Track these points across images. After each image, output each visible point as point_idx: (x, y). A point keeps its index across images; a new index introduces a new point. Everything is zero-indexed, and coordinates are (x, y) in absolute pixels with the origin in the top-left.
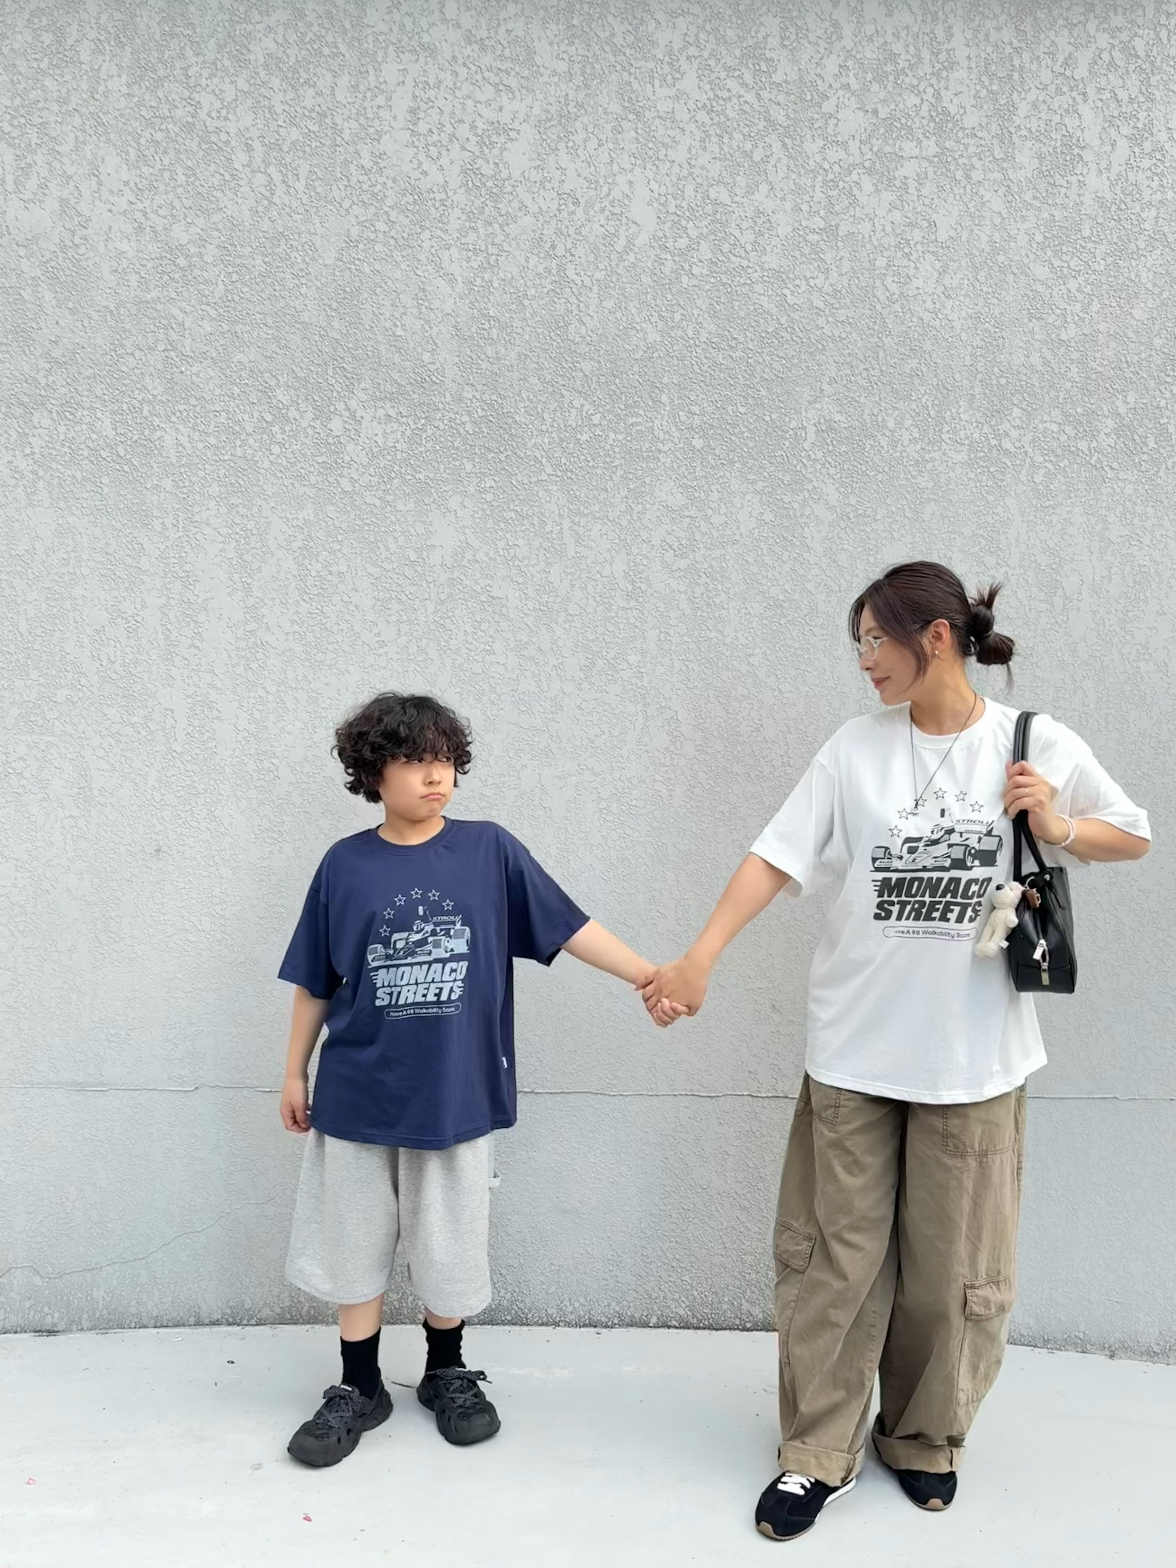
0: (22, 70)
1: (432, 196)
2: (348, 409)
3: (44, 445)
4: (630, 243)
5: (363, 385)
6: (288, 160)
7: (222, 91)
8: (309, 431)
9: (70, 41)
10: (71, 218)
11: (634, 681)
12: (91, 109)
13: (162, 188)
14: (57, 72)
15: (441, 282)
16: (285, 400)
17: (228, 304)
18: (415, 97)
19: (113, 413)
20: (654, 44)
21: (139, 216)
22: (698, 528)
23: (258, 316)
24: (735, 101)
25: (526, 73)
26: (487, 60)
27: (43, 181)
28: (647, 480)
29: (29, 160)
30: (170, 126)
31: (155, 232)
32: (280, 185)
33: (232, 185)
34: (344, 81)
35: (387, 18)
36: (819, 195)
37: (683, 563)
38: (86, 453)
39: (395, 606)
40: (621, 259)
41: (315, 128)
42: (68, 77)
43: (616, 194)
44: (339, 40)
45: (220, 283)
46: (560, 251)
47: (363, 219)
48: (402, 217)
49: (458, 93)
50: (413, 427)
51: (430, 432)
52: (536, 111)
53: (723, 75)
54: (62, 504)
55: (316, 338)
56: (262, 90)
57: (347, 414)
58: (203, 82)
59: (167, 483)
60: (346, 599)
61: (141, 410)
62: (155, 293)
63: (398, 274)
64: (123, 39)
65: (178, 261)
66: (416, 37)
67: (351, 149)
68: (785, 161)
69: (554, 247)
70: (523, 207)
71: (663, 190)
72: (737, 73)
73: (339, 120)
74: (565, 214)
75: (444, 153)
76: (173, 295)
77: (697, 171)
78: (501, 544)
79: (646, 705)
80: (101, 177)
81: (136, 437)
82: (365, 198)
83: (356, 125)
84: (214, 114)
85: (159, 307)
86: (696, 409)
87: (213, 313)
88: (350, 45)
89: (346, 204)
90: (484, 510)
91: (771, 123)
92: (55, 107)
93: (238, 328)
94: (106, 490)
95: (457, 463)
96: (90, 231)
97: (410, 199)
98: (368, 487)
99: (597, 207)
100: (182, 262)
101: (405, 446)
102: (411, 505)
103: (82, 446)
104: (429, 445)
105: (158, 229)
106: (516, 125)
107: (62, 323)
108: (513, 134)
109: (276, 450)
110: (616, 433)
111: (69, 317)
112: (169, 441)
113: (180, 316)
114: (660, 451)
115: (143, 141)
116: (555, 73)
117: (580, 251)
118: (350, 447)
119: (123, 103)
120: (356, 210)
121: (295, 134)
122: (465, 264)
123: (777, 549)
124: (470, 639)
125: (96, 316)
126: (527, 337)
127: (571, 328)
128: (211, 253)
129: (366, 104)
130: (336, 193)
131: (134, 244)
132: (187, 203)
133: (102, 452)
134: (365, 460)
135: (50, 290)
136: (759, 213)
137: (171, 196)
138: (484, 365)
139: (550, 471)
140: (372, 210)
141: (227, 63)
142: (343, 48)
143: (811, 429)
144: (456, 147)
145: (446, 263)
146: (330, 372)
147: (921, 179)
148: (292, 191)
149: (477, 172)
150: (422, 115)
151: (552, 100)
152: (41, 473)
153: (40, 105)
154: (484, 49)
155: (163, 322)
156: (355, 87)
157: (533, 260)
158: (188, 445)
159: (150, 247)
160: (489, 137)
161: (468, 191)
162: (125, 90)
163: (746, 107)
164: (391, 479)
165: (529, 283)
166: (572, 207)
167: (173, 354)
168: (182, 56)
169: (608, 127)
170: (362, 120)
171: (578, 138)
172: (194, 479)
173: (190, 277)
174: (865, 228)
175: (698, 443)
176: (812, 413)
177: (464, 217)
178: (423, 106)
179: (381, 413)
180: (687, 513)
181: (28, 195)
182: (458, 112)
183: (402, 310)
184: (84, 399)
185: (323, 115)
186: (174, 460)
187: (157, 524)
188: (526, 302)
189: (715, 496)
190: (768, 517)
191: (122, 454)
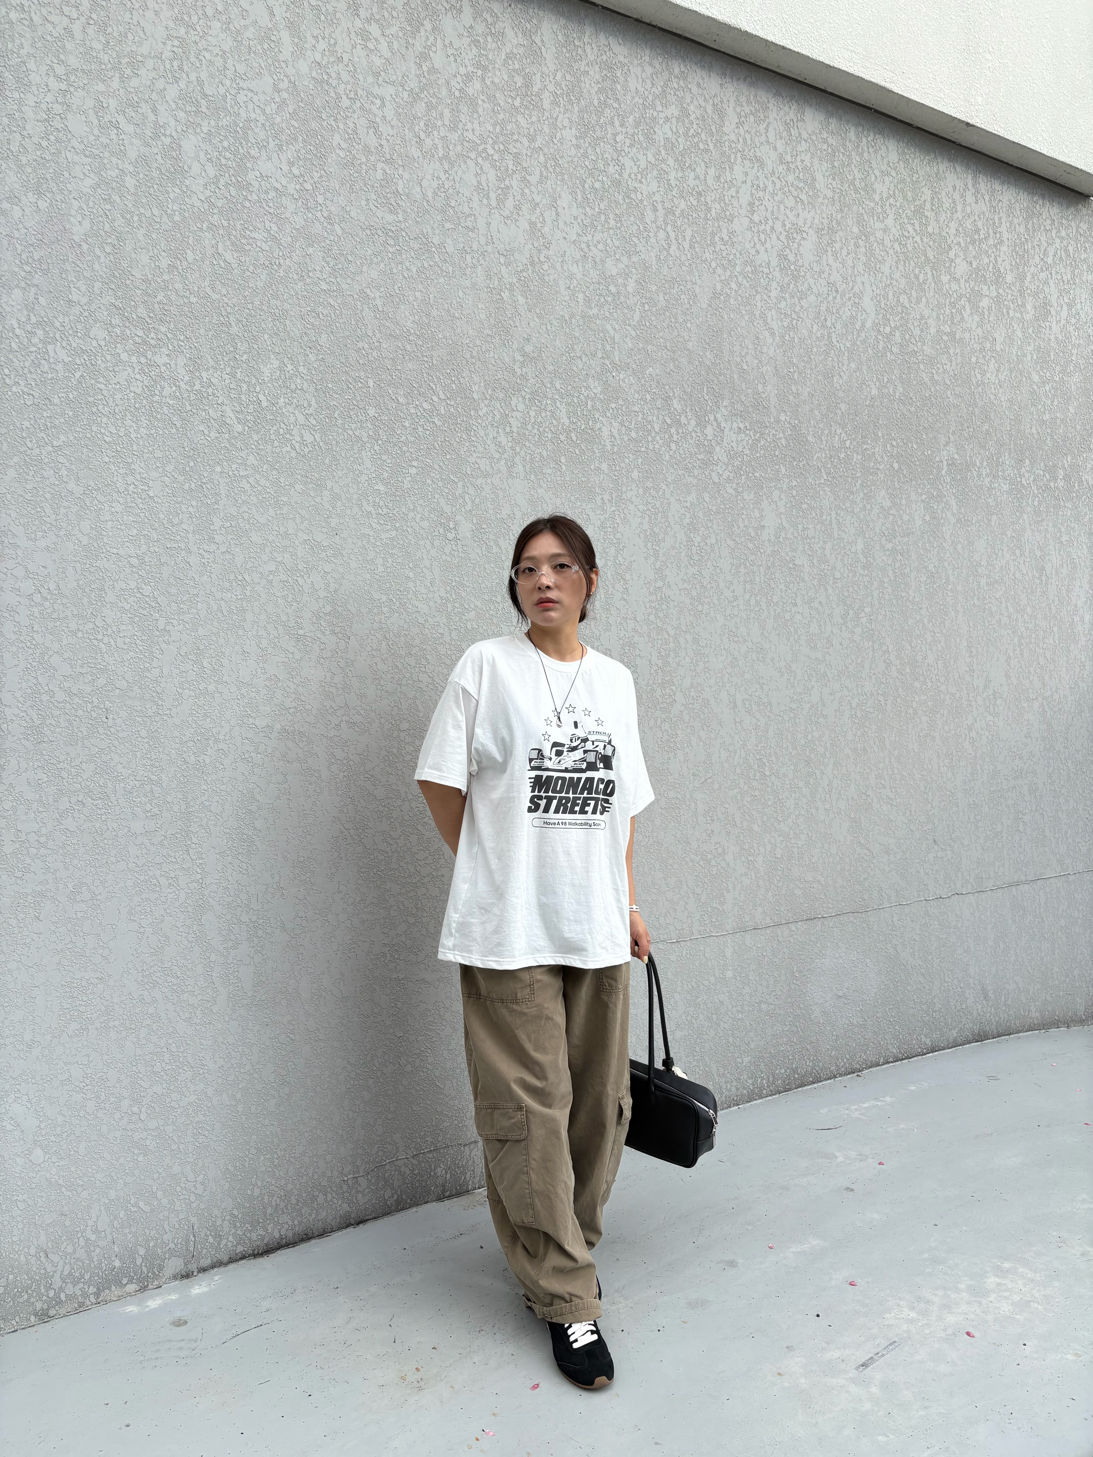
0: (502, 104)
1: (762, 269)
2: (716, 420)
3: (519, 425)
4: (863, 325)
5: (725, 403)
6: (679, 224)
7: (638, 160)
8: (693, 434)
9: (536, 89)
10: (538, 239)
11: (868, 625)
12: (552, 151)
13: (599, 228)
14: (527, 112)
15: (767, 334)
16: (679, 407)
17: (642, 327)
18: (752, 194)
19: (568, 404)
20: (874, 190)
21: (584, 246)
22: (896, 522)
23: (662, 341)
24: (911, 239)
25: (811, 193)
26: (791, 178)
27: (518, 203)
28: (873, 487)
29: (507, 183)
30: (605, 179)
31: (595, 262)
32: (674, 241)
33: (645, 234)
34: (712, 172)
35: (736, 131)
36: (948, 311)
37: (889, 546)
38: (550, 436)
39: (743, 570)
40: (858, 335)
41: (695, 203)
42: (534, 119)
43: (856, 289)
44: (709, 140)
45: (637, 310)
46: (829, 324)
47: (724, 278)
48: (745, 282)
49: (776, 198)
50: (753, 438)
51: (762, 443)
52: (816, 221)
53: (906, 221)
54: (533, 477)
55: (697, 362)
56: (663, 166)
57: (715, 423)
58: (626, 149)
59: (604, 466)
60: (714, 563)
61: (587, 403)
62: (595, 311)
63: (743, 324)
64: (572, 97)
65: (611, 288)
66: (753, 150)
67: (716, 225)
68: (933, 284)
69: (826, 320)
70: (810, 288)
71: (878, 292)
72: (912, 222)
73: (709, 199)
74: (831, 298)
75: (768, 239)
76: (607, 314)
77: (894, 283)
78: (800, 527)
79: (874, 642)
80: (559, 210)
81: (583, 427)
82: (725, 262)
83: (718, 207)
84: (633, 176)
85: (598, 322)
86: (894, 443)
87: (633, 334)
88: (715, 146)
89: (713, 265)
90: (791, 502)
91: (927, 259)
92: (525, 141)
93: (650, 347)
94: (564, 467)
95: (777, 467)
96: (551, 253)
97: (749, 268)
98: (728, 480)
99: (847, 296)
100: (612, 288)
101: (748, 452)
102: (752, 496)
103: (547, 430)
104: (762, 452)
105: (598, 260)
106: (806, 229)
107: (532, 325)
108: (804, 235)
109: (673, 446)
110: (857, 454)
111: (537, 320)
112: (605, 432)
113: (612, 332)
114: (879, 469)
115: (586, 186)
116: (825, 196)
117: (838, 326)
118: (718, 449)
119: (573, 152)
120: (719, 271)
121: (683, 205)
122: (779, 322)
123: (932, 539)
124: (784, 596)
125: (555, 322)
126: (813, 381)
127: (835, 378)
128: (631, 285)
129: (725, 193)
130: (707, 255)
131: (581, 269)
132: (617, 243)
133: (561, 436)
134: (726, 460)
135: (522, 295)
136: (922, 317)
137: (606, 235)
138: (791, 398)
139: (825, 477)
140: (728, 273)
141: (642, 139)
142: (711, 147)
143: (945, 463)
144: (774, 236)
145: (769, 321)
146: (705, 390)
147: (990, 309)
148: (681, 247)
149: (785, 257)
150: (756, 209)
151: (824, 215)
152: (518, 449)
153: (515, 137)
154: (789, 169)
155: (601, 335)
156: (718, 177)
157: (815, 327)
158: (617, 436)
159: (591, 273)
160: (792, 233)
161: (781, 270)
162: (574, 142)
163: (916, 245)
164: (741, 475)
165: (814, 344)
166: (835, 294)
167: (608, 363)
168: (612, 123)
169: (852, 242)
170: (722, 205)
171: (838, 245)
172: (622, 465)
173: (618, 303)
174: (967, 335)
175: (896, 466)
176: (945, 453)
177: (779, 289)
178: (757, 203)
179: (735, 425)
180: (891, 512)
181: (506, 213)
182: (775, 211)
183: (746, 350)
184: (548, 390)
185: (700, 194)
186: (609, 447)
187: (598, 499)
188: (812, 357)
189: (904, 502)
190: (927, 518)
191: (574, 438)
